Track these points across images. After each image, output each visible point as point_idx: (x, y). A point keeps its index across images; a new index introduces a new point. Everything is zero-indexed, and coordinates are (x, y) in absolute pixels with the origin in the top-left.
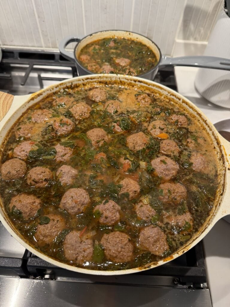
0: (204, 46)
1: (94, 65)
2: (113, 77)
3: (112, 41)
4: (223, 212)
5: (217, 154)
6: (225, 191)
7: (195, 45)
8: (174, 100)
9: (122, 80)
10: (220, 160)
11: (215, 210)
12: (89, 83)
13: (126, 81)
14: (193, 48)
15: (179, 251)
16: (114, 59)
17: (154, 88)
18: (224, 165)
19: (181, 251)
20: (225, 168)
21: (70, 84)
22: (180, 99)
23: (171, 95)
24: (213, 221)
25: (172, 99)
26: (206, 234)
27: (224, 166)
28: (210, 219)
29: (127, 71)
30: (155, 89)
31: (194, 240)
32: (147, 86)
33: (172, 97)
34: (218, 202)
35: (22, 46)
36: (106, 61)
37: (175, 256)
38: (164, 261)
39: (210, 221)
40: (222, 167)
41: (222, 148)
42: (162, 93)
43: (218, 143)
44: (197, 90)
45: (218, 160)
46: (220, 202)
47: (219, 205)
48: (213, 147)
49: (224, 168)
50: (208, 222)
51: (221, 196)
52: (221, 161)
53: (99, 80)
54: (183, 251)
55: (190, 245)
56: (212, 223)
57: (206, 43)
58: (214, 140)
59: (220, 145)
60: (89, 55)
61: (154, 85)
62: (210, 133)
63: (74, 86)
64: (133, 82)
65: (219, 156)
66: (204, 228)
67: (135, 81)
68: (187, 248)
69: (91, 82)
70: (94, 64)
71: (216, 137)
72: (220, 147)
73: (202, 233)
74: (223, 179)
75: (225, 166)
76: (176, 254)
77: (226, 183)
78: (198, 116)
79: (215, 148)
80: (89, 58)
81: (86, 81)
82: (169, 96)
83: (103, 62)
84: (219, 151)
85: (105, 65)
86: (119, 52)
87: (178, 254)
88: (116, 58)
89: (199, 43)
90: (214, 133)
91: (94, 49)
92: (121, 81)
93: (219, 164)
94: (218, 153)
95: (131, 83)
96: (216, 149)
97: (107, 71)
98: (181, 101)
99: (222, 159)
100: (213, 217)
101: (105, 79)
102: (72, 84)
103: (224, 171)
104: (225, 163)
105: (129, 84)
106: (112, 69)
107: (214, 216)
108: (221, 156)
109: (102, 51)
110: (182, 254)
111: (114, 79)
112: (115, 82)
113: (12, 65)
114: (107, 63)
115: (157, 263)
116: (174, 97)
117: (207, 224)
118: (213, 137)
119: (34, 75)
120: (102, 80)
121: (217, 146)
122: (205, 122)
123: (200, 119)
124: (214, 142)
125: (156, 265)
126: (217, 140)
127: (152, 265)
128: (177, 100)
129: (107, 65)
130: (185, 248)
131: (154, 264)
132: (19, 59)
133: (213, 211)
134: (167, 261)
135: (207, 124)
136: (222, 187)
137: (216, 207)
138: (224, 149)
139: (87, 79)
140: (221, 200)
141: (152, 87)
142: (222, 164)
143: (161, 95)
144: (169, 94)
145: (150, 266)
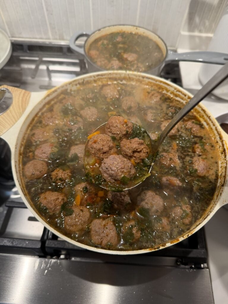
0: (209, 39)
1: (104, 61)
2: (122, 73)
3: (120, 36)
4: (223, 201)
5: (219, 147)
6: (225, 182)
7: (200, 38)
8: (180, 96)
9: (131, 76)
10: (222, 153)
11: (216, 199)
12: (99, 79)
13: (134, 77)
14: (197, 40)
15: (184, 235)
16: (122, 54)
17: (162, 84)
18: (225, 158)
19: (186, 235)
20: (227, 162)
21: (82, 81)
22: (185, 95)
23: (177, 91)
24: (214, 209)
25: (178, 95)
26: (208, 220)
27: (225, 160)
28: (212, 207)
29: (135, 66)
30: (161, 86)
31: (197, 226)
32: (154, 82)
33: (178, 93)
34: (219, 192)
35: (30, 38)
36: (114, 56)
37: (181, 239)
38: (171, 243)
39: (212, 209)
40: (223, 160)
41: (224, 143)
42: (169, 89)
43: (221, 138)
44: (200, 82)
45: (220, 154)
46: (221, 192)
47: (220, 195)
48: (216, 141)
49: (225, 161)
50: (210, 209)
51: (222, 187)
52: (223, 155)
53: (110, 76)
54: (187, 234)
55: (194, 230)
56: (213, 211)
57: (210, 35)
58: (217, 134)
59: (222, 140)
60: (98, 50)
61: (161, 82)
62: (214, 128)
63: (86, 82)
64: (141, 78)
65: (221, 149)
66: (207, 215)
67: (143, 77)
68: (191, 232)
69: (101, 78)
70: (103, 59)
71: (219, 132)
72: (222, 141)
73: (205, 219)
74: (224, 172)
75: (227, 160)
76: (182, 238)
77: (227, 175)
78: (202, 112)
79: (217, 142)
80: (97, 53)
81: (97, 78)
82: (175, 92)
83: (111, 57)
84: (221, 145)
85: (113, 60)
86: (126, 46)
87: (183, 237)
88: (124, 52)
89: (204, 35)
90: (217, 128)
91: (103, 44)
92: (130, 78)
93: (221, 157)
94: (221, 147)
95: (139, 79)
96: (218, 144)
97: (115, 67)
98: (187, 97)
99: (223, 153)
100: (214, 205)
101: (114, 76)
102: (84, 81)
103: (225, 164)
104: (226, 157)
105: (138, 80)
106: (120, 64)
107: (216, 204)
108: (223, 150)
109: (110, 46)
110: (187, 237)
111: (123, 76)
112: (124, 78)
113: (21, 58)
114: (115, 59)
115: (166, 245)
116: (180, 93)
117: (209, 211)
118: (215, 132)
119: (43, 67)
120: (112, 76)
121: (219, 141)
122: (209, 117)
123: (204, 115)
124: (216, 137)
125: (165, 246)
126: (220, 135)
127: (160, 247)
128: (183, 96)
129: (115, 60)
130: (189, 232)
131: (163, 246)
132: (28, 51)
133: (215, 200)
134: (173, 243)
135: (210, 120)
136: (224, 179)
137: (217, 196)
138: (226, 144)
139: (98, 75)
140: (222, 191)
141: (159, 83)
142: (223, 157)
143: (168, 91)
144: (176, 91)
145: (159, 247)
